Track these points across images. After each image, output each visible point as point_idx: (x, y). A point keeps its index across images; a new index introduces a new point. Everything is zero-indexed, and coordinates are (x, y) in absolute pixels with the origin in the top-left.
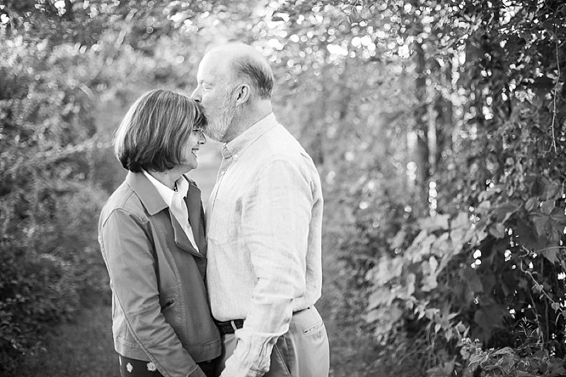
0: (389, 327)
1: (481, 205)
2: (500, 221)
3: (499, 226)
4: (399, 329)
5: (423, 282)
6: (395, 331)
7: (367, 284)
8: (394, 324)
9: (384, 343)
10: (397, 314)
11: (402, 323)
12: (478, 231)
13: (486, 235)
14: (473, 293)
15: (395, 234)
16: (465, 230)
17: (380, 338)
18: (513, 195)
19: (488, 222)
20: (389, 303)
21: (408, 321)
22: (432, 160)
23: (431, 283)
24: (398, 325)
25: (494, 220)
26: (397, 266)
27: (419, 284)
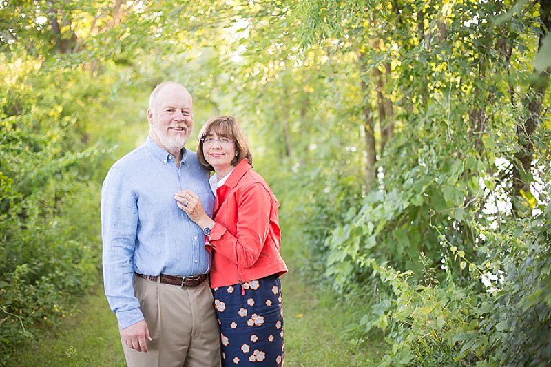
0: (343, 279)
1: (406, 182)
2: (419, 193)
3: (418, 196)
4: (352, 280)
5: (365, 242)
6: (348, 282)
7: (327, 248)
8: (347, 277)
9: (340, 292)
10: (348, 268)
11: (354, 274)
12: (403, 202)
13: (409, 203)
14: (402, 248)
15: (348, 209)
16: (395, 201)
17: (337, 288)
18: (429, 172)
19: (411, 194)
20: (342, 261)
21: (358, 274)
22: (378, 147)
23: (372, 242)
24: (350, 277)
25: (415, 192)
26: (347, 231)
27: (362, 244)
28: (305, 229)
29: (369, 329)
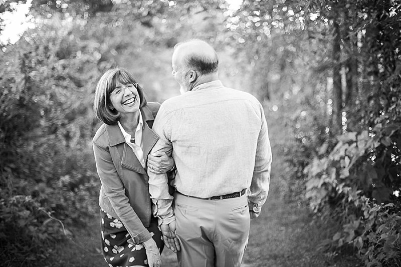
0: (319, 201)
1: (377, 126)
2: (388, 135)
3: (387, 138)
4: (325, 202)
5: (341, 172)
6: (323, 204)
7: (303, 176)
8: (322, 200)
9: (316, 211)
10: (324, 193)
11: (327, 199)
12: (374, 142)
13: (379, 144)
14: (371, 179)
15: (321, 145)
16: (366, 141)
17: (313, 208)
18: (396, 119)
19: (381, 136)
20: (320, 186)
21: (331, 198)
22: (344, 97)
23: (345, 173)
24: (324, 200)
25: (384, 135)
26: (324, 163)
27: (338, 174)
28: (285, 158)
29: (341, 244)
